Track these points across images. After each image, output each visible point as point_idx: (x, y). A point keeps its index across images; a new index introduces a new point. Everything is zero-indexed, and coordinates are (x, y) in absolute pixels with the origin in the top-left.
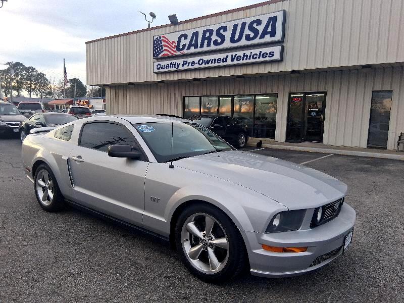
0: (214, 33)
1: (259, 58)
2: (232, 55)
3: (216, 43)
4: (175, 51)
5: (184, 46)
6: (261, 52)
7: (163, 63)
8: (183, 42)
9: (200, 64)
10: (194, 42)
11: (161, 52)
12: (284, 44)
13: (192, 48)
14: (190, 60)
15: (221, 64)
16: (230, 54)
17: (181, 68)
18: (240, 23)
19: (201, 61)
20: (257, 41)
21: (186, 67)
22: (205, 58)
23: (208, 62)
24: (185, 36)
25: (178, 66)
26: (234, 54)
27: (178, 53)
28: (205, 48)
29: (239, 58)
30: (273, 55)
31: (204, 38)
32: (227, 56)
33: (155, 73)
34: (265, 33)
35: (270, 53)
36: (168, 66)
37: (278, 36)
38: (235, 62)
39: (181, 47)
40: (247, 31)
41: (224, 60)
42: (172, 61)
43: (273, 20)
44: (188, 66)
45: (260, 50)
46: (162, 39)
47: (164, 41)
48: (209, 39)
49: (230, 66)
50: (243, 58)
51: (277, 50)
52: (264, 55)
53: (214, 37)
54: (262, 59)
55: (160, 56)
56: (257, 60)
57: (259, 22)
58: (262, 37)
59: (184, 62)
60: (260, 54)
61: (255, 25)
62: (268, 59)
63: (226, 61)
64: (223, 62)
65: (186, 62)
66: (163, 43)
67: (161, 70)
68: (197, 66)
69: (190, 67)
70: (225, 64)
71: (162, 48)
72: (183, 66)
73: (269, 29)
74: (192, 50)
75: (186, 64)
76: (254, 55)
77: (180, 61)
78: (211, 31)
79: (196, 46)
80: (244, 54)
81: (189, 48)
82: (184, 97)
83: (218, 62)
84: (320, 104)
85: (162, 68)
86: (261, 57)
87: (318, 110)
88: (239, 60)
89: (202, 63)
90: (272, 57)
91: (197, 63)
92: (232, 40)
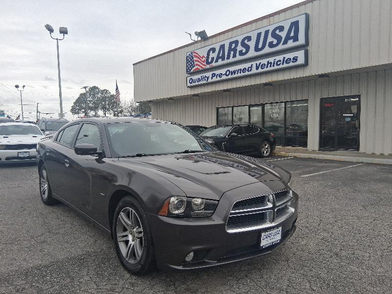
0: (240, 44)
1: (283, 64)
2: (257, 64)
3: (241, 53)
4: (204, 65)
5: (213, 59)
6: (284, 58)
7: (195, 77)
8: (212, 55)
9: (227, 75)
10: (221, 55)
11: (193, 67)
12: (309, 48)
13: (220, 60)
14: (217, 72)
15: (247, 73)
16: (254, 63)
17: (210, 80)
18: (263, 31)
19: (228, 73)
20: (280, 47)
21: (215, 79)
22: (232, 69)
23: (234, 72)
24: (213, 50)
25: (207, 80)
26: (258, 62)
27: (208, 66)
28: (232, 60)
29: (263, 66)
30: (296, 60)
31: (230, 50)
32: (252, 65)
33: (189, 87)
34: (288, 38)
35: (294, 59)
36: (199, 80)
37: (301, 40)
38: (260, 70)
39: (210, 60)
40: (270, 39)
41: (250, 69)
42: (202, 75)
43: (295, 25)
44: (217, 78)
45: (284, 56)
46: (194, 54)
47: (195, 56)
48: (235, 50)
49: (255, 75)
50: (268, 65)
51: (300, 54)
52: (288, 61)
53: (240, 48)
54: (285, 65)
56: (281, 66)
57: (281, 28)
58: (285, 42)
59: (213, 74)
60: (284, 60)
61: (277, 32)
62: (291, 64)
63: (251, 70)
64: (248, 71)
65: (215, 74)
66: (195, 59)
67: (194, 84)
68: (224, 77)
69: (219, 79)
70: (250, 73)
71: (194, 63)
72: (212, 78)
73: (292, 34)
75: (214, 76)
76: (277, 62)
77: (209, 74)
78: (236, 42)
79: (223, 59)
80: (268, 62)
81: (217, 61)
82: (218, 109)
83: (243, 72)
84: (354, 109)
85: (194, 82)
86: (285, 63)
87: (352, 115)
88: (264, 68)
89: (229, 74)
90: (295, 62)
91: (224, 75)
92: (257, 49)
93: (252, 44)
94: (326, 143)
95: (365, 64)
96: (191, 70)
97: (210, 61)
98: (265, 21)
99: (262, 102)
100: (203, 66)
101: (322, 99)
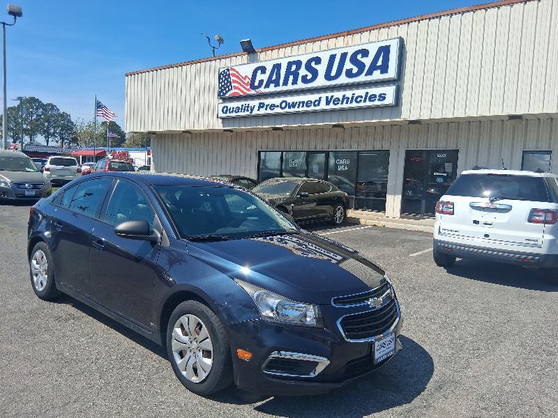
0: (303, 66)
1: (365, 101)
3: (305, 80)
5: (261, 82)
6: (367, 93)
7: (232, 105)
8: (260, 76)
9: (282, 108)
10: (274, 78)
11: (229, 90)
13: (272, 85)
14: (268, 101)
15: (312, 108)
16: (324, 96)
17: (255, 112)
18: (339, 54)
19: (283, 105)
20: (362, 78)
21: (262, 111)
22: (290, 99)
23: (293, 105)
24: (263, 70)
25: (252, 110)
26: (329, 95)
27: (253, 92)
28: (290, 87)
29: (336, 101)
30: (384, 98)
31: (288, 72)
32: (320, 98)
33: (220, 118)
34: (373, 67)
35: (380, 95)
36: (238, 110)
37: (392, 73)
38: (332, 106)
39: (256, 84)
40: (348, 65)
41: (317, 102)
42: (244, 103)
43: (385, 51)
44: (266, 109)
45: (368, 90)
46: (231, 72)
47: (234, 75)
48: (296, 75)
49: (324, 111)
50: (343, 100)
51: (390, 91)
52: (373, 97)
53: (303, 71)
54: (368, 103)
55: (227, 95)
56: (362, 104)
58: (370, 73)
59: (260, 104)
60: (366, 98)
61: (359, 57)
62: (377, 103)
63: (318, 105)
64: (315, 105)
65: (263, 104)
66: (232, 78)
67: (228, 114)
68: (277, 110)
69: (269, 111)
70: (317, 108)
71: (231, 85)
72: (259, 109)
73: (380, 63)
74: (272, 88)
75: (262, 107)
76: (357, 98)
77: (255, 103)
78: (299, 63)
79: (277, 85)
80: (344, 96)
81: (268, 86)
83: (307, 106)
84: (449, 167)
85: (230, 113)
87: (446, 175)
88: (337, 104)
89: (285, 107)
90: (383, 100)
91: (278, 106)
92: (328, 77)
93: (321, 69)
96: (227, 92)
98: (341, 39)
99: (325, 149)
100: (245, 91)
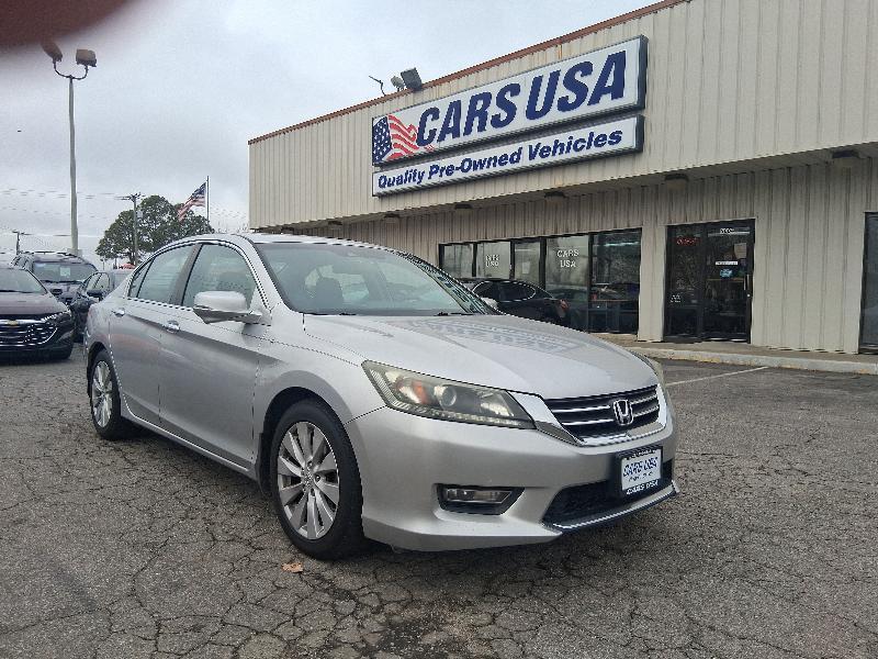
0: (494, 101)
1: (588, 148)
2: (531, 147)
3: (496, 122)
5: (433, 133)
6: (592, 134)
7: (392, 174)
8: (431, 125)
9: (464, 171)
10: (451, 125)
11: (389, 150)
12: (645, 113)
13: (449, 137)
14: (444, 163)
15: (509, 166)
16: (525, 145)
17: (425, 181)
18: (546, 74)
19: (467, 164)
20: (584, 110)
21: (436, 179)
22: (475, 156)
23: (481, 163)
24: (435, 113)
25: (420, 178)
26: (533, 143)
27: (422, 150)
28: (475, 135)
29: (544, 152)
30: (619, 139)
31: (472, 113)
32: (520, 149)
33: (377, 195)
34: (601, 89)
35: (612, 136)
36: (400, 181)
37: (630, 96)
38: (538, 160)
39: (426, 136)
40: (561, 91)
41: (515, 157)
42: (409, 168)
43: (618, 61)
44: (441, 176)
45: (592, 129)
46: (389, 122)
47: (393, 126)
48: (483, 115)
49: (527, 171)
50: (555, 147)
51: (627, 127)
52: (600, 141)
53: (493, 110)
54: (594, 150)
55: (386, 158)
56: (585, 153)
57: (586, 68)
58: (595, 100)
59: (433, 167)
60: (590, 139)
61: (578, 76)
62: (607, 148)
63: (517, 161)
64: (512, 161)
65: (437, 167)
66: (393, 132)
67: (387, 189)
68: (458, 175)
69: (445, 178)
70: (516, 166)
71: (390, 142)
72: (430, 178)
73: (610, 82)
74: (449, 141)
75: (436, 172)
76: (577, 142)
77: (424, 167)
78: (486, 97)
79: (456, 134)
80: (557, 141)
81: (442, 138)
82: (441, 248)
83: (501, 164)
84: (741, 250)
85: (389, 185)
86: (593, 147)
87: (736, 263)
88: (547, 156)
89: (469, 168)
90: (617, 142)
91: (457, 169)
92: (532, 113)
93: (521, 102)
94: (678, 325)
95: (767, 150)
96: (384, 154)
97: (426, 138)
98: (551, 51)
99: (539, 233)
100: (410, 149)
101: (671, 230)
